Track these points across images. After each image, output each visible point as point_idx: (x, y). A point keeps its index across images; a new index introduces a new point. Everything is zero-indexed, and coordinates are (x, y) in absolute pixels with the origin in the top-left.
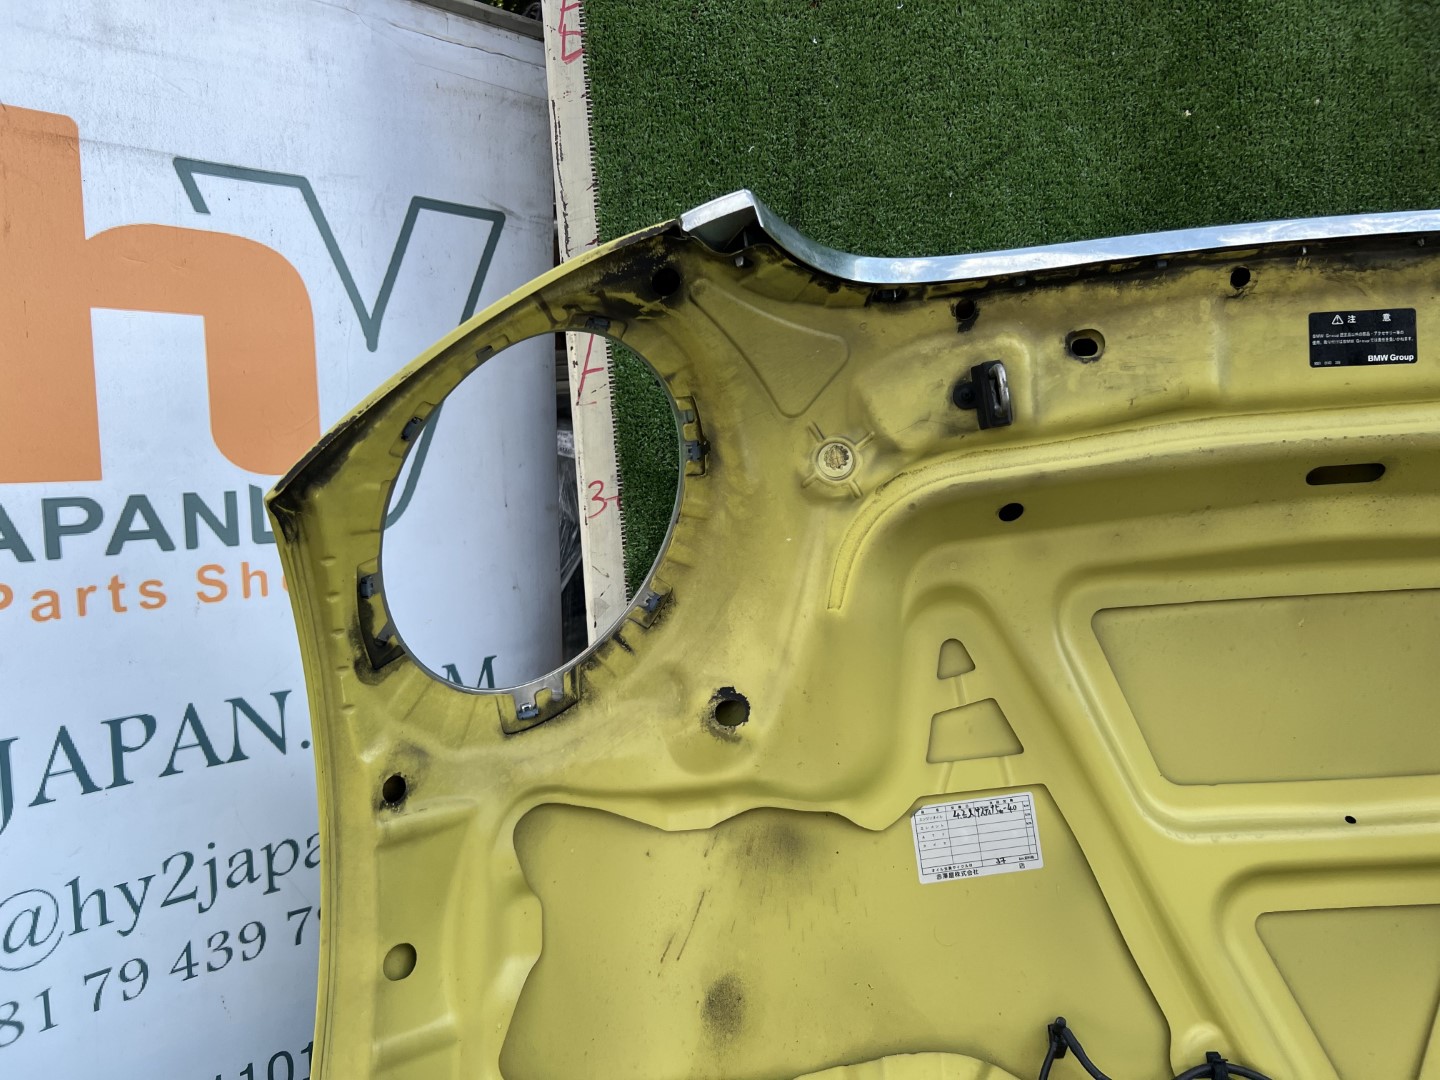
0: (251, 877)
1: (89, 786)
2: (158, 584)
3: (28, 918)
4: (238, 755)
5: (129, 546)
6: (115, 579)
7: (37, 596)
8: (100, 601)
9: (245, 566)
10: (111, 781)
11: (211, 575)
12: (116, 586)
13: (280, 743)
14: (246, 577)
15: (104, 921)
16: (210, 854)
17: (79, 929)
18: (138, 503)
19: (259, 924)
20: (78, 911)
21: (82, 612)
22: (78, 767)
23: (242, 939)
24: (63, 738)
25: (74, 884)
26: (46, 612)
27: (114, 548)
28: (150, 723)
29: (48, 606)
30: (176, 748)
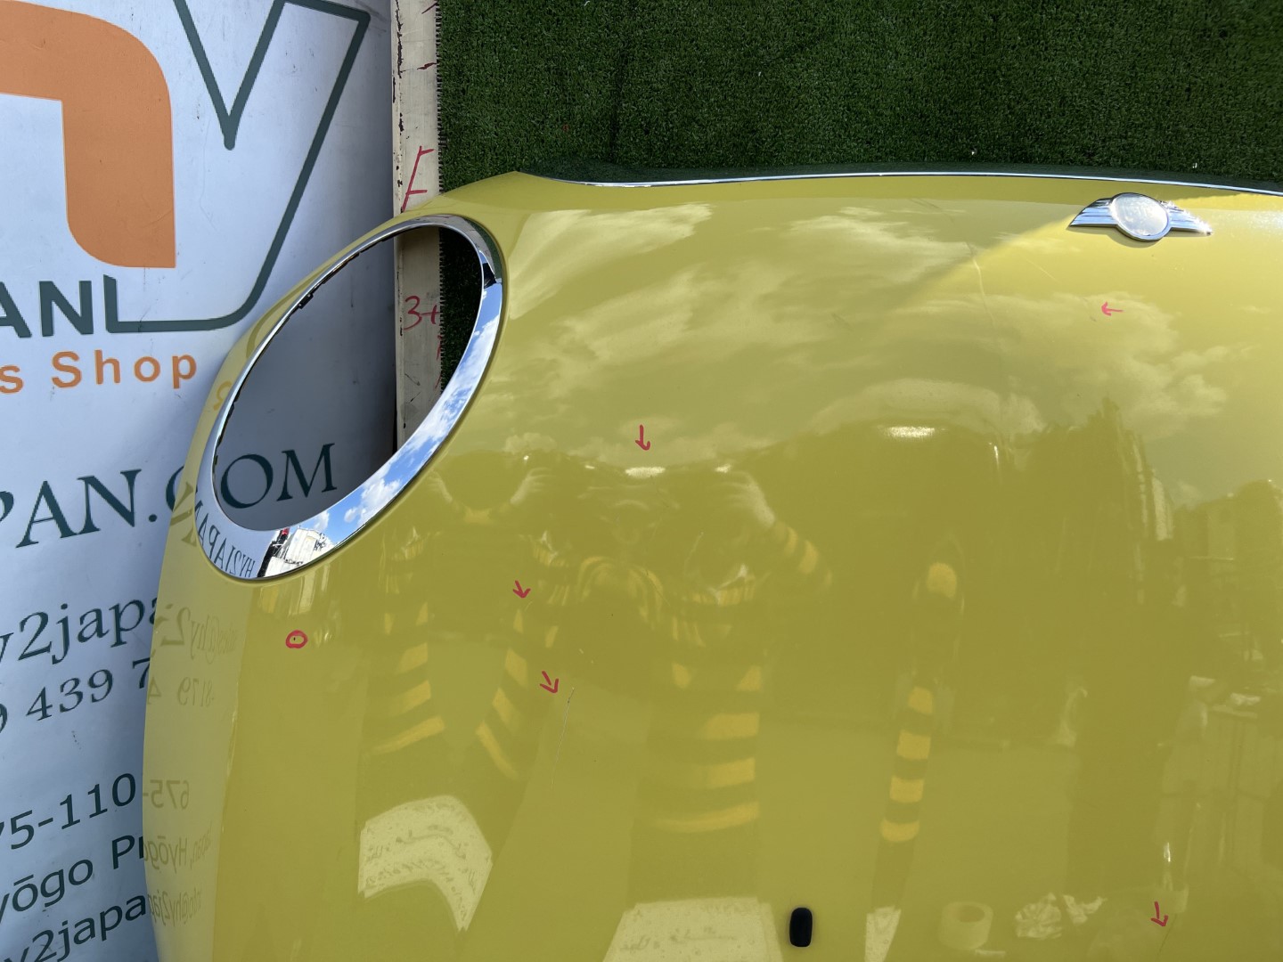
0: (100, 632)
2: (16, 369)
4: (89, 527)
9: (99, 354)
11: (65, 361)
13: (129, 516)
14: (100, 364)
16: (63, 614)
19: (107, 672)
23: (92, 684)
28: (8, 500)
30: (32, 522)
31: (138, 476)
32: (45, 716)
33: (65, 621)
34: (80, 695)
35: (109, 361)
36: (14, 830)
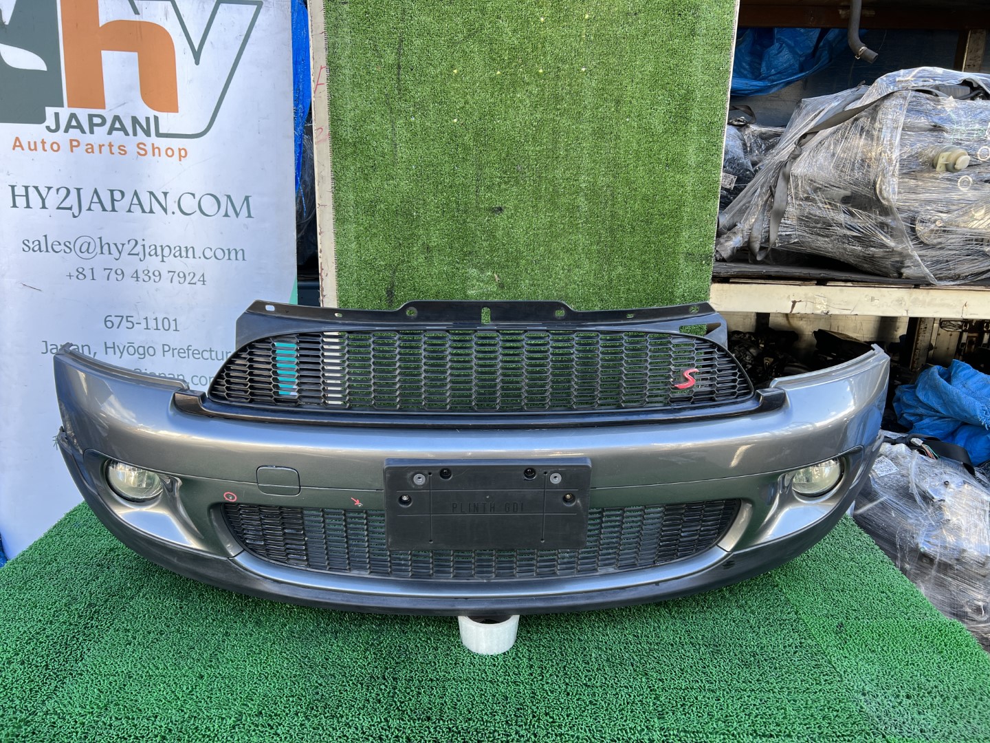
0: (156, 253)
1: (104, 209)
2: (124, 147)
3: (87, 244)
4: (151, 212)
5: (115, 132)
6: (110, 143)
7: (87, 145)
8: (106, 149)
9: (153, 144)
10: (111, 209)
11: (141, 146)
12: (111, 145)
13: (165, 210)
14: (154, 149)
15: (110, 253)
16: (144, 242)
17: (102, 253)
18: (117, 118)
19: (159, 272)
20: (102, 247)
21: (101, 152)
22: (100, 202)
23: (154, 275)
24: (96, 192)
25: (100, 238)
26: (90, 150)
27: (110, 133)
28: (123, 194)
29: (90, 149)
30: (131, 204)
31: (168, 195)
32: (137, 281)
33: (144, 246)
34: (150, 277)
35: (157, 148)
36: (127, 321)
